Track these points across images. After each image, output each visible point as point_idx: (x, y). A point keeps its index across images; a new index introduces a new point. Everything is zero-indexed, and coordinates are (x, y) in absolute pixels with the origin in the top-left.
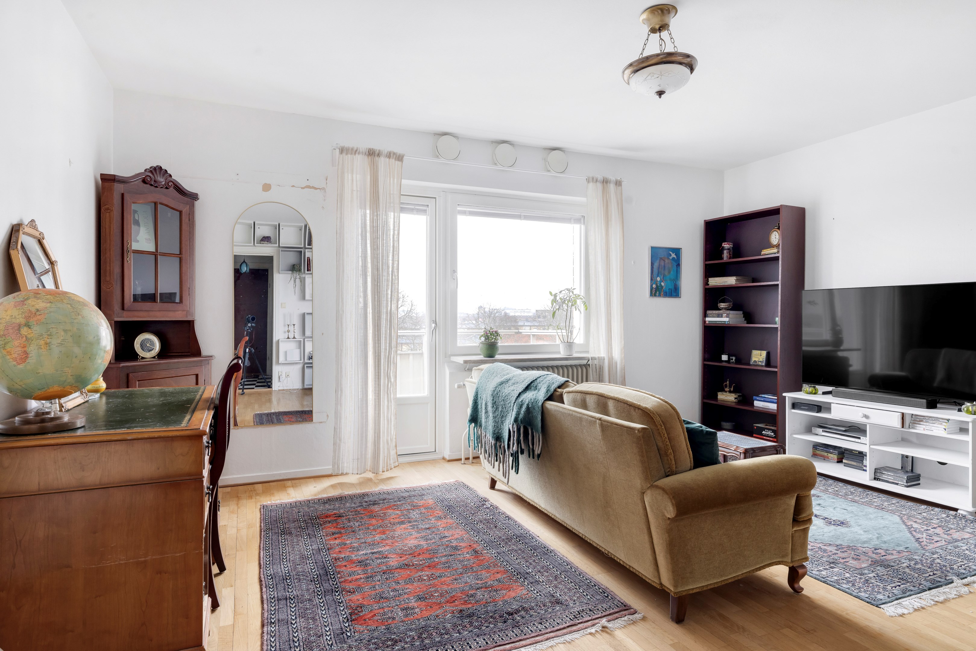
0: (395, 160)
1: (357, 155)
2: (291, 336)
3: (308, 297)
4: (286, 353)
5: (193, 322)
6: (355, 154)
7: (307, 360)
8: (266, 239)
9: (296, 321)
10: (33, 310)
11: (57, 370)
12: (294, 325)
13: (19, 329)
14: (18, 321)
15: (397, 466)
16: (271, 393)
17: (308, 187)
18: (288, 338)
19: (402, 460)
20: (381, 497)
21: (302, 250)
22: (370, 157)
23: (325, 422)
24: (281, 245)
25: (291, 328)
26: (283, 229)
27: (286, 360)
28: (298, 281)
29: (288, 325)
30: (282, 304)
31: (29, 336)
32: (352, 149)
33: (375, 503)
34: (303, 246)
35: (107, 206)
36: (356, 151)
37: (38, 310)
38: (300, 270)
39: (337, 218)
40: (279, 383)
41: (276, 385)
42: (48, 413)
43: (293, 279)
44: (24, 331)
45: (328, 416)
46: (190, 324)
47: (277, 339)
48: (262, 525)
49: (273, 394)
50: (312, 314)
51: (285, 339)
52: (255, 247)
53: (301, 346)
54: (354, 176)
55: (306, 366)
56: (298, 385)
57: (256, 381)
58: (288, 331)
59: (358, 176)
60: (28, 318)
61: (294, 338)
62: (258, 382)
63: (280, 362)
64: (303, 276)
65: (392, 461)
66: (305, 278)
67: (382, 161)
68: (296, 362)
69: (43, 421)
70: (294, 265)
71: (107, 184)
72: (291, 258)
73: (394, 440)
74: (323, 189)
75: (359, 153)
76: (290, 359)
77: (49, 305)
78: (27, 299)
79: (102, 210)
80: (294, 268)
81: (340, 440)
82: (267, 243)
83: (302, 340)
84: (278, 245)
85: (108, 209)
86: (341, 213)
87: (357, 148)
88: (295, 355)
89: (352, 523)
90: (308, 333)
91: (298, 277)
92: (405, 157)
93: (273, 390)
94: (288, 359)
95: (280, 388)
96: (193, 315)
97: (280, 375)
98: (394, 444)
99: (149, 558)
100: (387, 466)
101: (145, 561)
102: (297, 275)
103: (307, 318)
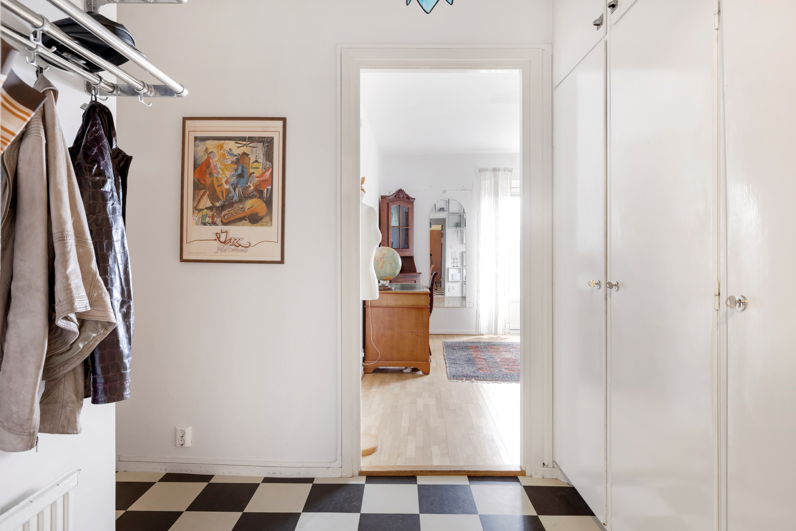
0: (508, 171)
1: (487, 172)
2: (455, 265)
3: (464, 242)
4: (452, 275)
5: (413, 257)
6: (486, 171)
7: (465, 280)
8: (442, 209)
9: (458, 256)
10: (384, 253)
11: (390, 271)
12: (457, 259)
13: (381, 259)
14: (381, 257)
15: (509, 333)
16: (444, 298)
17: (464, 189)
18: (454, 266)
19: (512, 332)
20: (498, 343)
21: (462, 214)
22: (494, 172)
23: (472, 308)
24: (450, 212)
25: (456, 261)
26: (451, 203)
27: (453, 279)
28: (459, 232)
29: (454, 259)
30: (450, 246)
31: (384, 261)
32: (485, 169)
33: (494, 345)
34: (462, 212)
35: (383, 209)
36: (487, 170)
37: (385, 253)
38: (460, 226)
39: (477, 204)
40: (449, 293)
41: (447, 294)
42: (385, 285)
43: (456, 231)
44: (383, 259)
45: (473, 304)
46: (412, 258)
47: (448, 267)
48: (444, 346)
49: (446, 298)
50: (465, 252)
51: (452, 267)
52: (436, 214)
53: (461, 271)
54: (486, 181)
55: (464, 283)
56: (459, 294)
57: (436, 292)
58: (454, 262)
59: (488, 181)
60: (383, 256)
61: (457, 266)
62: (437, 293)
63: (449, 281)
64: (462, 229)
65: (507, 330)
66: (463, 230)
67: (500, 174)
68: (458, 281)
69: (384, 287)
70: (457, 223)
71: (383, 199)
72: (456, 219)
73: (508, 319)
74: (471, 190)
75: (488, 171)
76: (455, 279)
77: (387, 252)
78: (382, 250)
79: (381, 211)
80: (458, 225)
81: (479, 317)
82: (442, 211)
83: (462, 268)
84: (448, 212)
85: (383, 210)
86: (479, 202)
87: (487, 168)
88: (458, 277)
89: (482, 349)
90: (464, 264)
91: (459, 230)
92: (513, 170)
93: (446, 296)
94: (454, 279)
95: (449, 296)
96: (413, 253)
97: (449, 288)
98: (508, 321)
99: (414, 331)
100: (504, 332)
101: (413, 332)
102: (458, 229)
103: (464, 254)
